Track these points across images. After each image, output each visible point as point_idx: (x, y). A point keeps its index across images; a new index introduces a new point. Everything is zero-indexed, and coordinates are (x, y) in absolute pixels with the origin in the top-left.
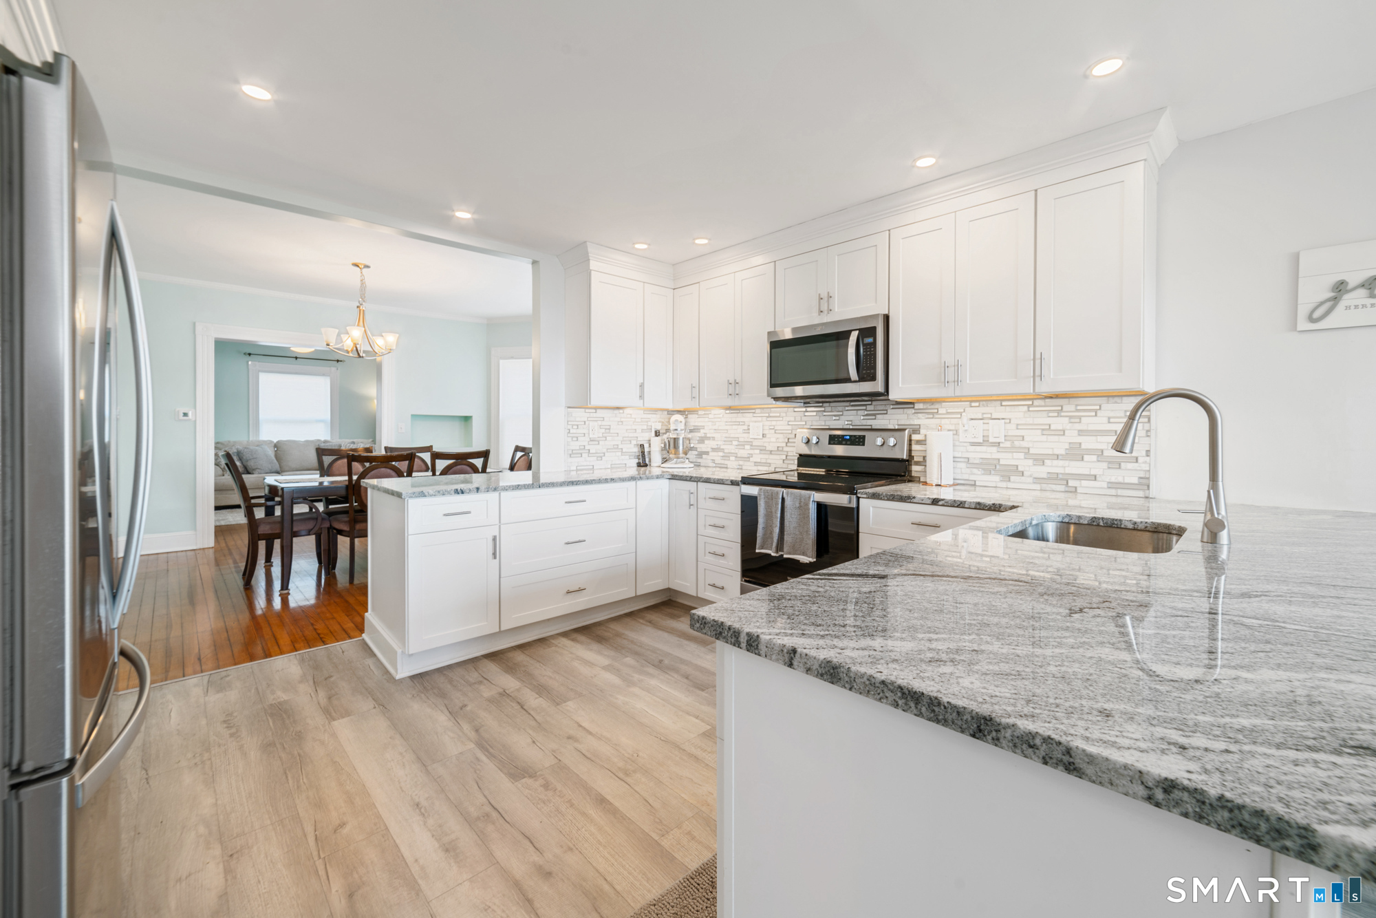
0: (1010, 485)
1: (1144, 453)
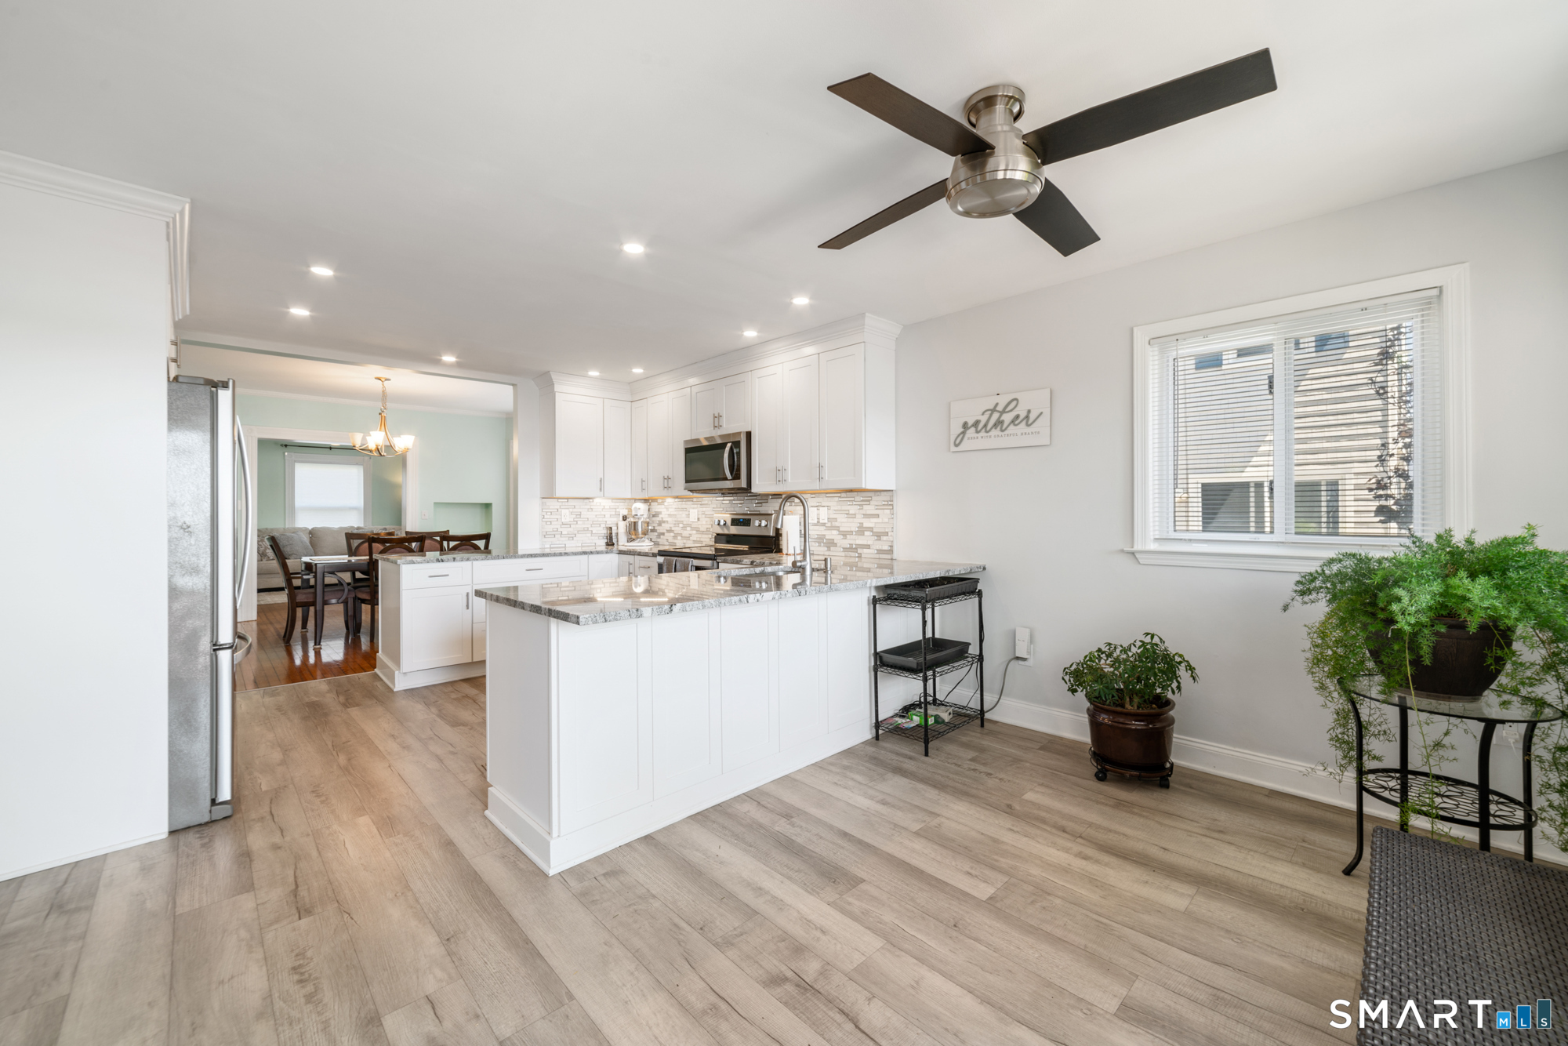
1: (890, 529)
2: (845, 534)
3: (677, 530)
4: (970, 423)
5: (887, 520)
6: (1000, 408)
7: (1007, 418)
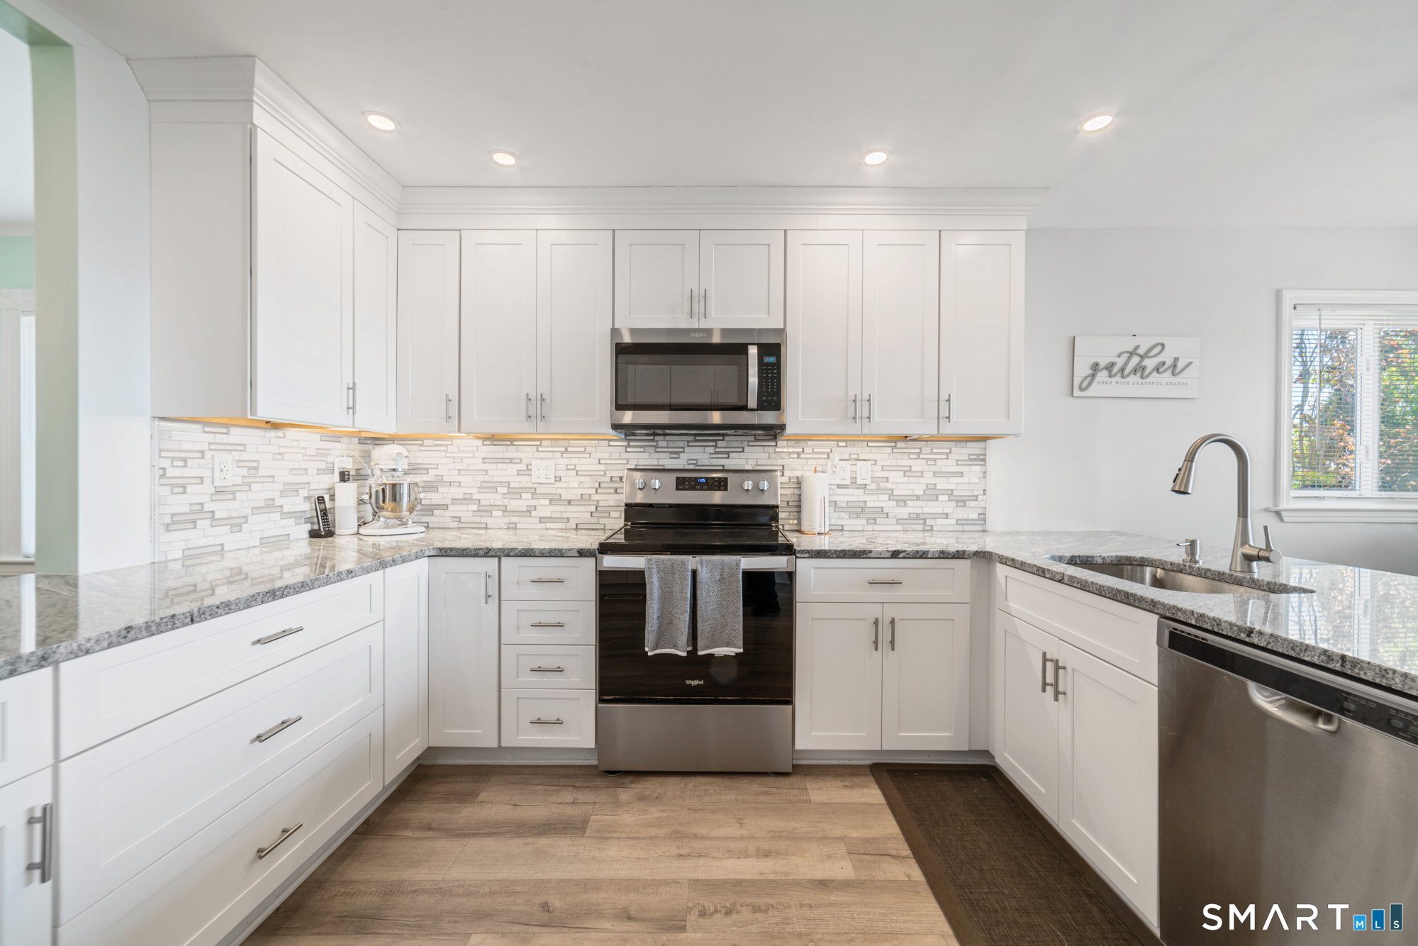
0: (876, 528)
1: (982, 492)
2: (902, 502)
3: (488, 498)
4: (1102, 364)
5: (976, 480)
6: (1141, 351)
7: (1150, 363)
